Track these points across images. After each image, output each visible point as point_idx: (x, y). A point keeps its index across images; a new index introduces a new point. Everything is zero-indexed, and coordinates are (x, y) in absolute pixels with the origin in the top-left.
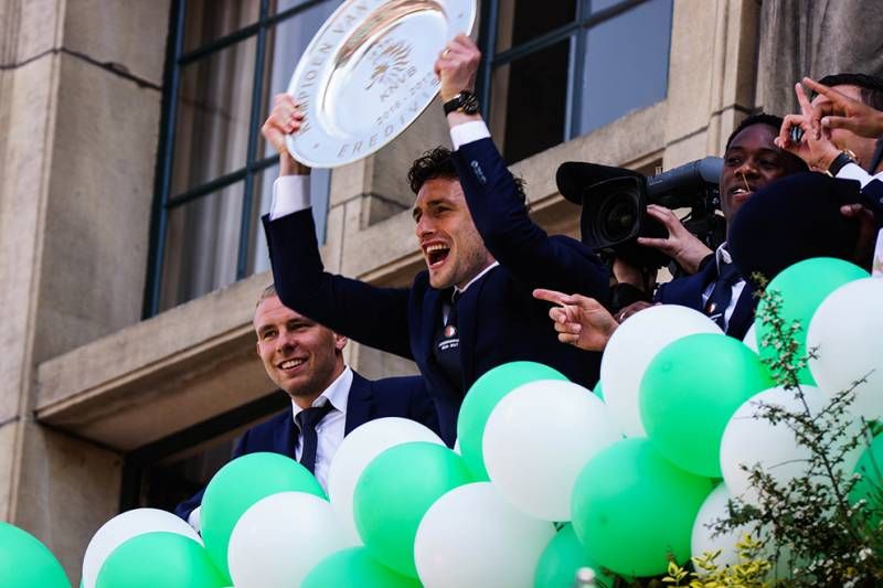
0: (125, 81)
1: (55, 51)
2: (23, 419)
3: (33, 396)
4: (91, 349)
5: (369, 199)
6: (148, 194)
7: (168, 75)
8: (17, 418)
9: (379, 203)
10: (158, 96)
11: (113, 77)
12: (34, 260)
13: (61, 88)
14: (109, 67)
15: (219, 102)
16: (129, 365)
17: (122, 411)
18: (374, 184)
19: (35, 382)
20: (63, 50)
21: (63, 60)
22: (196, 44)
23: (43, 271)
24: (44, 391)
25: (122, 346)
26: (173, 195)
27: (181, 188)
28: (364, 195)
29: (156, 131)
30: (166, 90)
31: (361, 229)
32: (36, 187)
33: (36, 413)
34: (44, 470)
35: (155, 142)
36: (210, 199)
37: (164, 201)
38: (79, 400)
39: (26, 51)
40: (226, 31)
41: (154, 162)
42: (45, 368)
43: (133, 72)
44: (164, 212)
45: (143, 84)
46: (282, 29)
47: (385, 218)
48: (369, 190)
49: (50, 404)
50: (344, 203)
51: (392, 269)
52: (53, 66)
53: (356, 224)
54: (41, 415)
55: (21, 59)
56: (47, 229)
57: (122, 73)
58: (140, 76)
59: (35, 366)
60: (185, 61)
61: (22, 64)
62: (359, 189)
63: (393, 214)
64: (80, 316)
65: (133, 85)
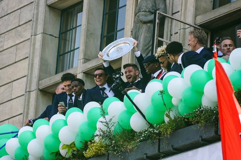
0: (53, 37)
1: (42, 33)
2: (37, 90)
3: (38, 86)
4: (46, 79)
5: (84, 59)
6: (56, 54)
7: (59, 36)
8: (36, 89)
9: (85, 60)
10: (58, 39)
11: (51, 36)
12: (39, 65)
13: (43, 39)
14: (50, 35)
15: (68, 39)
16: (51, 82)
17: (51, 88)
18: (84, 57)
19: (39, 84)
20: (43, 33)
21: (43, 35)
22: (64, 31)
23: (40, 67)
24: (40, 85)
25: (51, 79)
26: (60, 54)
27: (62, 53)
28: (83, 59)
29: (58, 44)
30: (59, 38)
31: (83, 64)
32: (39, 54)
33: (39, 89)
34: (40, 97)
35: (58, 46)
36: (66, 55)
37: (59, 55)
38: (45, 87)
39: (38, 33)
40: (69, 29)
41: (57, 49)
42: (40, 82)
43: (54, 35)
44: (59, 57)
45: (56, 37)
46: (77, 28)
47: (86, 62)
48: (84, 58)
49: (41, 88)
50: (80, 60)
51: (86, 70)
52: (41, 36)
53: (82, 63)
54: (40, 89)
55: (37, 34)
56: (41, 60)
57: (53, 36)
58: (55, 36)
59: (39, 82)
60: (62, 33)
61: (37, 35)
62: (82, 58)
63: (88, 61)
64: (46, 73)
65: (54, 37)
